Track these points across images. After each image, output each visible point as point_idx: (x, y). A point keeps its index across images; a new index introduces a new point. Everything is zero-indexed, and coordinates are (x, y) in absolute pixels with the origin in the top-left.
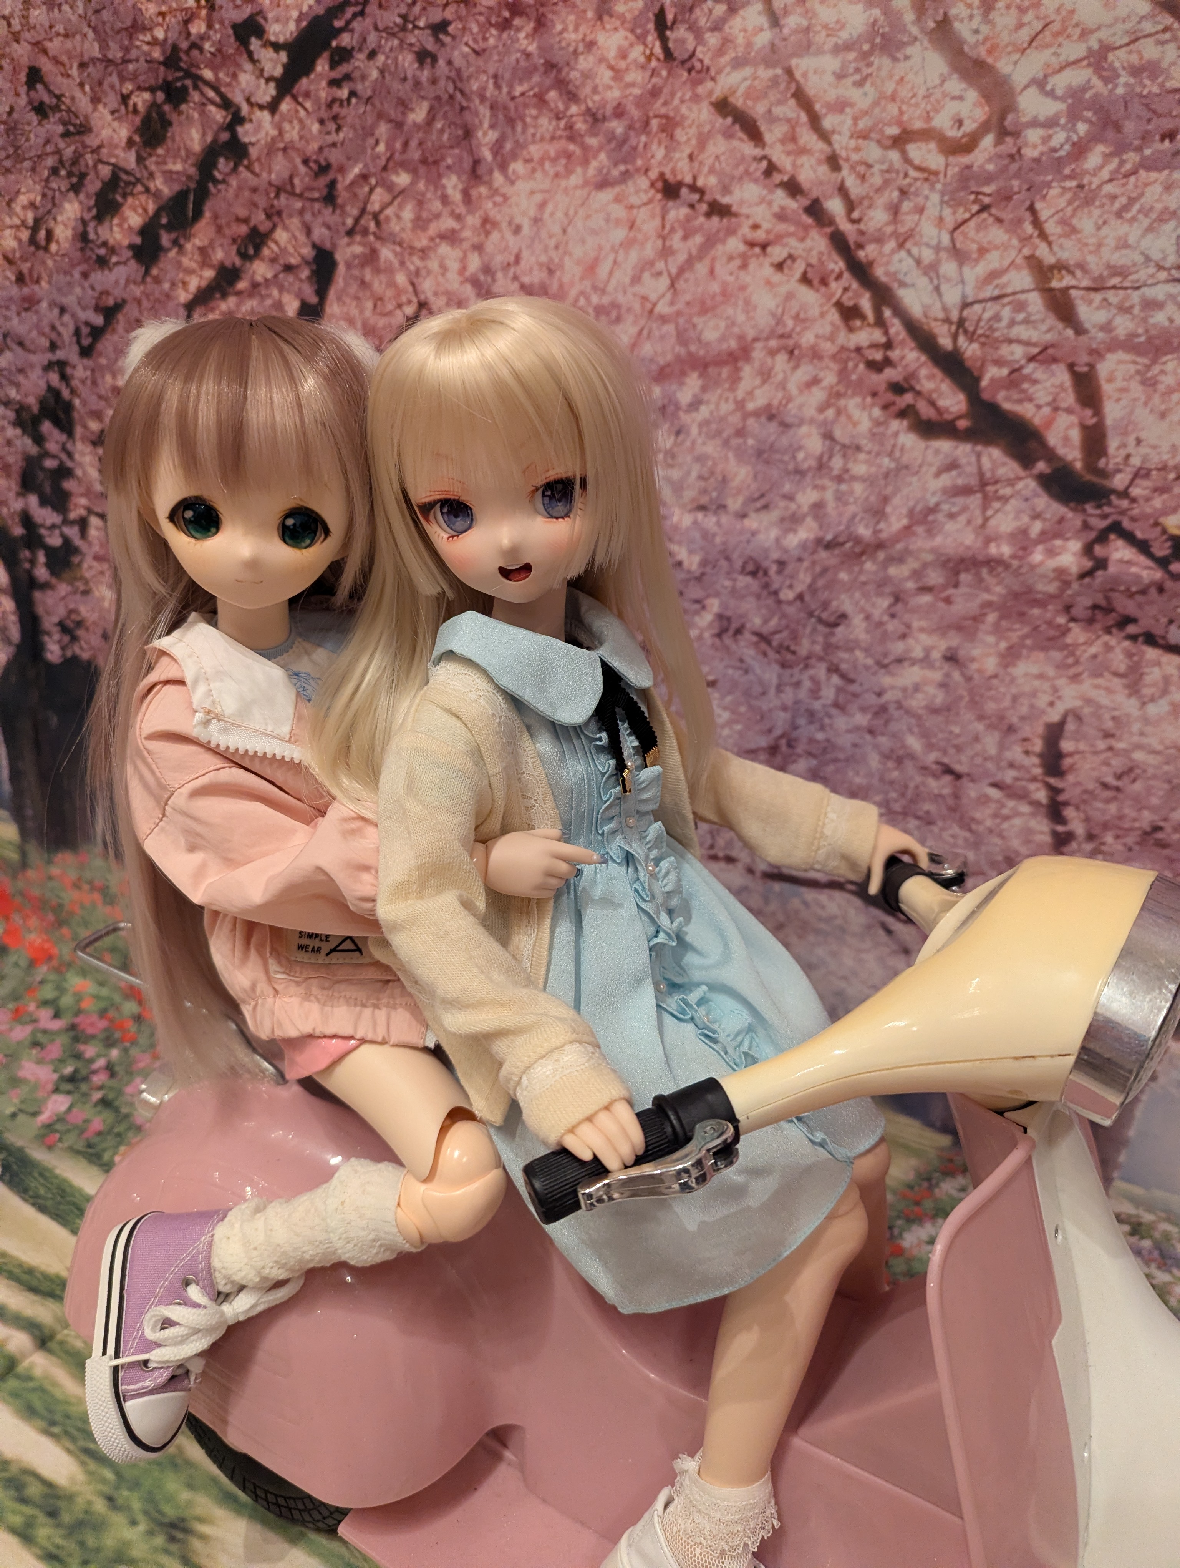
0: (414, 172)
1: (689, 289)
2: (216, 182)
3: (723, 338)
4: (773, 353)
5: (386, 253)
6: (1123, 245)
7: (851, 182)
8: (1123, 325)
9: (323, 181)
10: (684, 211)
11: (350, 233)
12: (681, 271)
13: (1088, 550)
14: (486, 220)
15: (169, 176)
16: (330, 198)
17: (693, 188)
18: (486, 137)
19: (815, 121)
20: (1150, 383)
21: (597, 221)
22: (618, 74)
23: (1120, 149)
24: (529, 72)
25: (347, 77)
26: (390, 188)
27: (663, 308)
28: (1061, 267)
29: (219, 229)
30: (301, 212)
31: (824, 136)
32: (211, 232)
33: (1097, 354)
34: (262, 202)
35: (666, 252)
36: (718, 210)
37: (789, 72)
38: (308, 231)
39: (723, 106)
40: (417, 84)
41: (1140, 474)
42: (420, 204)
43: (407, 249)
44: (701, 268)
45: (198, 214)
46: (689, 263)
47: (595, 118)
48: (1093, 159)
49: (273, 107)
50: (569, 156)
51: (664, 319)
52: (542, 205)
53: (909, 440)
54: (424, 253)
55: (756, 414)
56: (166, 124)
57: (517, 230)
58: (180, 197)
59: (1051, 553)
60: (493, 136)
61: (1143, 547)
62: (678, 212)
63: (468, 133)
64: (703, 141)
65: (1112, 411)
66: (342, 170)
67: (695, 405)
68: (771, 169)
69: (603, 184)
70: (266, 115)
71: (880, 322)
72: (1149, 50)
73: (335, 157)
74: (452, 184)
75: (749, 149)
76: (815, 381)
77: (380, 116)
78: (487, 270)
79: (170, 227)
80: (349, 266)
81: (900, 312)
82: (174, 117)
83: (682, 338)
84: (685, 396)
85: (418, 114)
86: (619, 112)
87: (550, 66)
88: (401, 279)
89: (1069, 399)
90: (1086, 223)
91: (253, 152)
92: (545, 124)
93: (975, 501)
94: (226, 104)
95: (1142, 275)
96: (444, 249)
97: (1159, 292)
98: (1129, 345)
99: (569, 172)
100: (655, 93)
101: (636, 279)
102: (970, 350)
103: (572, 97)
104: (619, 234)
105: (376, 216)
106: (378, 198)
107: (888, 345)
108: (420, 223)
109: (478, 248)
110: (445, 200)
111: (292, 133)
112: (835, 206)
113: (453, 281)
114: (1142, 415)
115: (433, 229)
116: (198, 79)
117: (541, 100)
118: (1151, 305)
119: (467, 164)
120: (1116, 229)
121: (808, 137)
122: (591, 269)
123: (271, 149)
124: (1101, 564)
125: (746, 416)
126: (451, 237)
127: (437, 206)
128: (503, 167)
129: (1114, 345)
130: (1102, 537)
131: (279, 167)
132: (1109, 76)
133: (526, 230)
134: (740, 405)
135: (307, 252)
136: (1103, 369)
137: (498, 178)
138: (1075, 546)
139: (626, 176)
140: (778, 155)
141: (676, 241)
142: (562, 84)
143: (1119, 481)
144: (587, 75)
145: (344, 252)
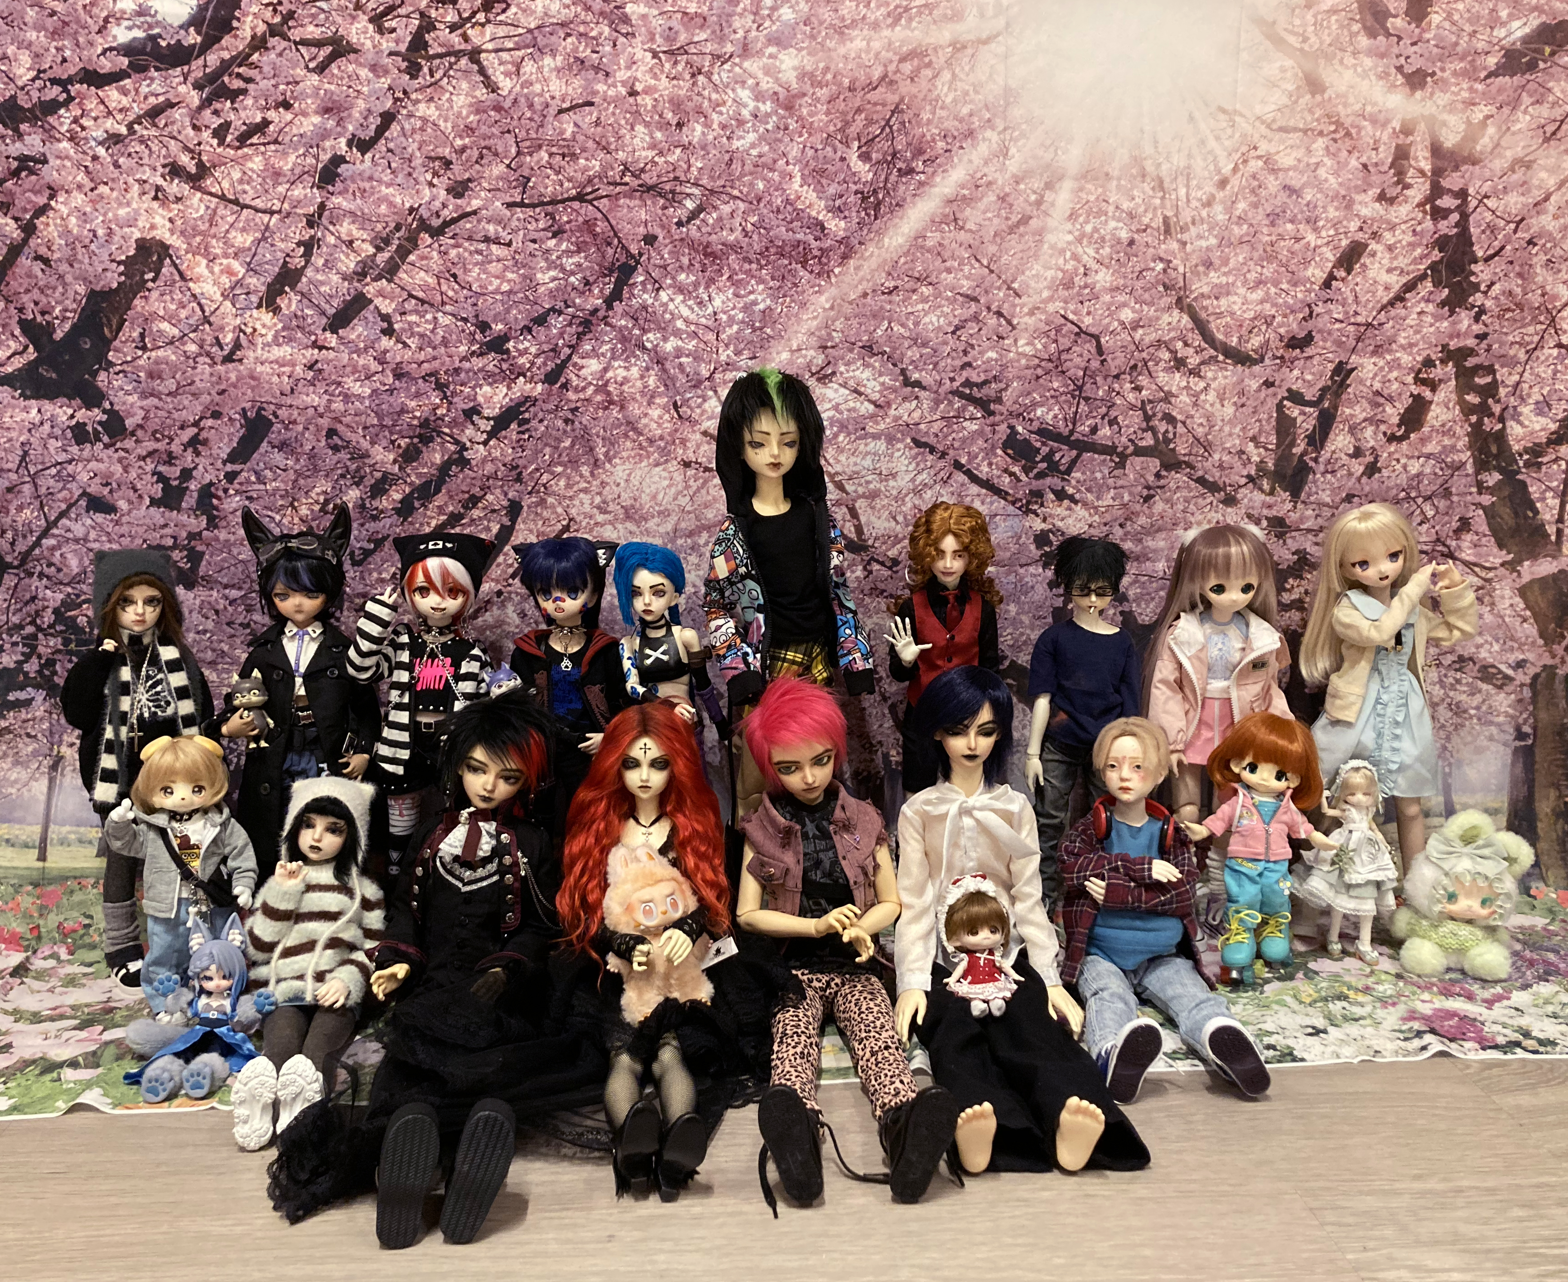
0: (565, 466)
1: (698, 500)
2: (450, 476)
5: (550, 500)
6: (856, 464)
8: (861, 490)
9: (514, 473)
11: (530, 493)
13: (865, 568)
14: (602, 482)
15: (419, 475)
16: (519, 479)
18: (600, 451)
20: (873, 508)
21: (656, 479)
22: (659, 425)
23: (849, 434)
24: (619, 426)
25: (528, 430)
26: (552, 473)
27: (688, 508)
28: (837, 473)
29: (451, 497)
30: (502, 487)
32: (446, 498)
33: (854, 500)
34: (479, 483)
35: (687, 487)
38: (506, 494)
39: (705, 433)
40: (565, 431)
41: (876, 539)
42: (569, 478)
43: (561, 498)
44: (704, 491)
45: (438, 491)
46: (698, 490)
47: (651, 441)
48: (841, 438)
49: (485, 443)
50: (641, 455)
51: (689, 512)
52: (629, 475)
54: (571, 498)
56: (419, 452)
57: (618, 485)
58: (427, 484)
59: (853, 572)
60: (604, 450)
61: (882, 564)
62: (690, 472)
63: (592, 449)
64: (698, 446)
65: (863, 519)
66: (525, 467)
69: (657, 465)
70: (481, 447)
72: (851, 404)
73: (521, 462)
74: (585, 470)
77: (546, 445)
78: (604, 502)
79: (418, 499)
80: (529, 507)
82: (424, 449)
83: (697, 518)
84: (702, 541)
85: (567, 443)
86: (661, 438)
87: (629, 423)
88: (560, 510)
89: (848, 517)
90: (842, 458)
91: (473, 463)
92: (629, 444)
94: (457, 442)
95: (864, 472)
96: (582, 495)
97: (870, 478)
98: (863, 496)
99: (641, 461)
100: (676, 431)
101: (675, 499)
103: (641, 434)
104: (666, 483)
105: (544, 485)
106: (545, 478)
108: (568, 486)
109: (599, 494)
110: (581, 476)
111: (497, 453)
113: (587, 508)
114: (873, 519)
115: (575, 488)
116: (440, 434)
117: (626, 436)
118: (868, 482)
119: (592, 461)
120: (853, 459)
122: (654, 497)
123: (484, 461)
124: (871, 572)
126: (585, 491)
127: (578, 478)
128: (610, 461)
129: (859, 497)
130: (869, 563)
131: (489, 468)
132: (841, 413)
133: (622, 484)
135: (505, 503)
136: (857, 505)
137: (608, 466)
138: (860, 568)
139: (666, 461)
141: (691, 482)
142: (635, 429)
143: (870, 542)
144: (646, 425)
145: (527, 501)
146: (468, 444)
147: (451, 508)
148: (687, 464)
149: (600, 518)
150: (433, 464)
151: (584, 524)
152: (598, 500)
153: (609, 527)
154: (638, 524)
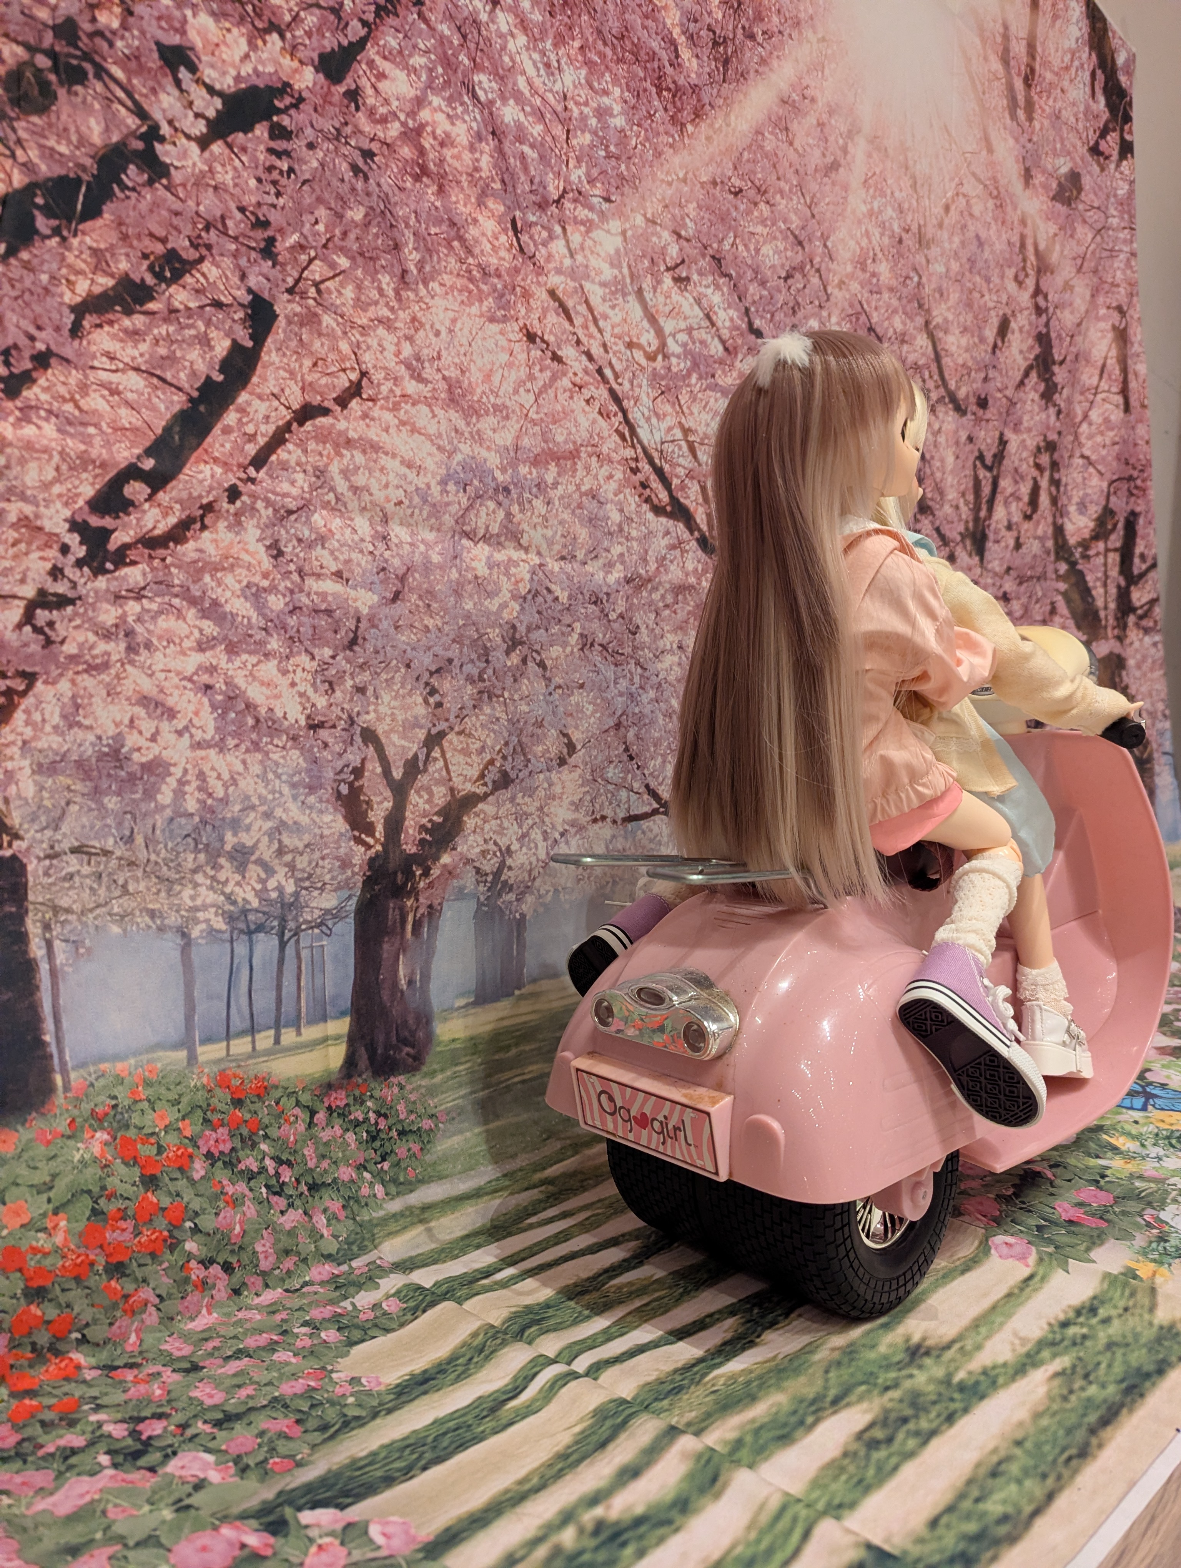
1: (545, 406)
2: (123, 187)
3: (566, 442)
4: (590, 456)
5: (328, 320)
7: (614, 361)
9: (260, 234)
10: (539, 353)
11: (290, 291)
12: (540, 393)
14: (414, 319)
15: (50, 154)
16: (269, 252)
17: (543, 341)
18: (411, 257)
19: (595, 321)
21: (490, 343)
22: (494, 249)
23: (700, 377)
24: (438, 222)
25: (287, 153)
26: (332, 265)
27: (532, 415)
28: (689, 430)
29: (125, 237)
30: (235, 255)
31: (600, 331)
32: (113, 237)
34: (187, 230)
35: (531, 377)
36: (556, 358)
37: (581, 287)
38: (243, 277)
39: (552, 293)
40: (353, 189)
42: (359, 288)
43: (346, 323)
44: (551, 394)
45: (92, 212)
46: (545, 388)
47: (484, 272)
49: (204, 143)
50: (470, 292)
52: (454, 321)
53: (650, 516)
54: (364, 330)
55: (586, 494)
56: (49, 94)
57: (437, 334)
58: (68, 183)
60: (415, 256)
62: (535, 353)
63: (397, 247)
64: (545, 312)
66: (281, 231)
67: (555, 485)
68: (578, 342)
69: (492, 320)
70: (194, 148)
71: (633, 446)
72: (704, 334)
73: (274, 217)
74: (386, 282)
75: (567, 324)
76: (611, 477)
79: (45, 212)
81: (640, 442)
86: (498, 274)
87: (452, 223)
88: (344, 346)
90: (695, 410)
91: (177, 177)
92: (453, 263)
93: (678, 552)
94: (141, 113)
96: (381, 331)
99: (470, 303)
100: (516, 270)
101: (516, 392)
102: (666, 468)
103: (469, 251)
104: (504, 357)
107: (637, 460)
108: (360, 304)
109: (409, 338)
111: (226, 177)
112: (608, 372)
113: (391, 361)
115: (372, 312)
116: (101, 72)
117: (449, 245)
121: (593, 329)
122: (488, 377)
123: (199, 181)
125: (582, 495)
126: (387, 324)
127: (374, 294)
128: (425, 282)
131: (209, 204)
132: (693, 342)
133: (444, 334)
134: (578, 487)
135: (242, 295)
137: (422, 290)
139: (504, 319)
140: (580, 333)
144: (476, 240)
145: (284, 307)
146: (165, 130)
147: (123, 265)
148: (531, 337)
149: (411, 387)
150: (83, 141)
151: (384, 389)
152: (407, 350)
153: (424, 409)
154: (466, 416)
